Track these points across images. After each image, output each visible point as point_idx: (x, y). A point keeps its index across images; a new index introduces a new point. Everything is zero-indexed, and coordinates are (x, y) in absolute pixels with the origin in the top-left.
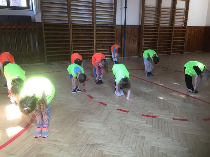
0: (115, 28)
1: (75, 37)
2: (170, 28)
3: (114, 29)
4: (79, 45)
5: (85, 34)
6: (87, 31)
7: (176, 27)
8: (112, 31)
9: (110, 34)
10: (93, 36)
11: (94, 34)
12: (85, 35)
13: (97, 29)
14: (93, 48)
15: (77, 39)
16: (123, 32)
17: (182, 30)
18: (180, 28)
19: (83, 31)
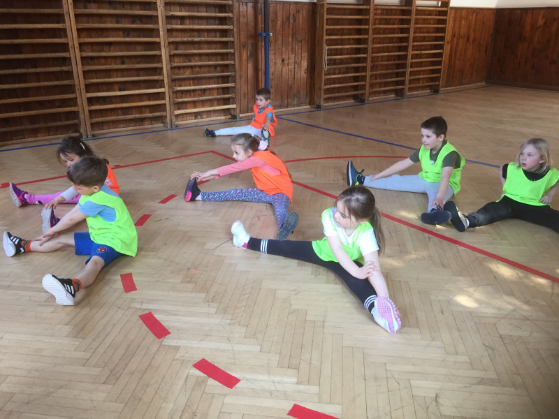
0: (232, 12)
1: (92, 44)
2: (403, 12)
3: (230, 15)
4: (108, 73)
5: (127, 32)
6: (133, 22)
7: (419, 8)
8: (222, 21)
9: (218, 34)
10: (157, 40)
11: (161, 33)
12: (128, 36)
13: (171, 13)
14: (159, 83)
15: (100, 51)
16: (261, 26)
17: (435, 19)
18: (430, 13)
19: (118, 23)
